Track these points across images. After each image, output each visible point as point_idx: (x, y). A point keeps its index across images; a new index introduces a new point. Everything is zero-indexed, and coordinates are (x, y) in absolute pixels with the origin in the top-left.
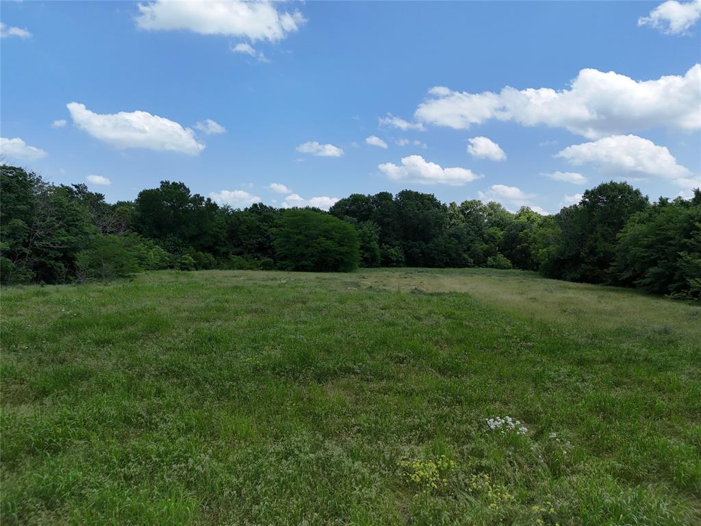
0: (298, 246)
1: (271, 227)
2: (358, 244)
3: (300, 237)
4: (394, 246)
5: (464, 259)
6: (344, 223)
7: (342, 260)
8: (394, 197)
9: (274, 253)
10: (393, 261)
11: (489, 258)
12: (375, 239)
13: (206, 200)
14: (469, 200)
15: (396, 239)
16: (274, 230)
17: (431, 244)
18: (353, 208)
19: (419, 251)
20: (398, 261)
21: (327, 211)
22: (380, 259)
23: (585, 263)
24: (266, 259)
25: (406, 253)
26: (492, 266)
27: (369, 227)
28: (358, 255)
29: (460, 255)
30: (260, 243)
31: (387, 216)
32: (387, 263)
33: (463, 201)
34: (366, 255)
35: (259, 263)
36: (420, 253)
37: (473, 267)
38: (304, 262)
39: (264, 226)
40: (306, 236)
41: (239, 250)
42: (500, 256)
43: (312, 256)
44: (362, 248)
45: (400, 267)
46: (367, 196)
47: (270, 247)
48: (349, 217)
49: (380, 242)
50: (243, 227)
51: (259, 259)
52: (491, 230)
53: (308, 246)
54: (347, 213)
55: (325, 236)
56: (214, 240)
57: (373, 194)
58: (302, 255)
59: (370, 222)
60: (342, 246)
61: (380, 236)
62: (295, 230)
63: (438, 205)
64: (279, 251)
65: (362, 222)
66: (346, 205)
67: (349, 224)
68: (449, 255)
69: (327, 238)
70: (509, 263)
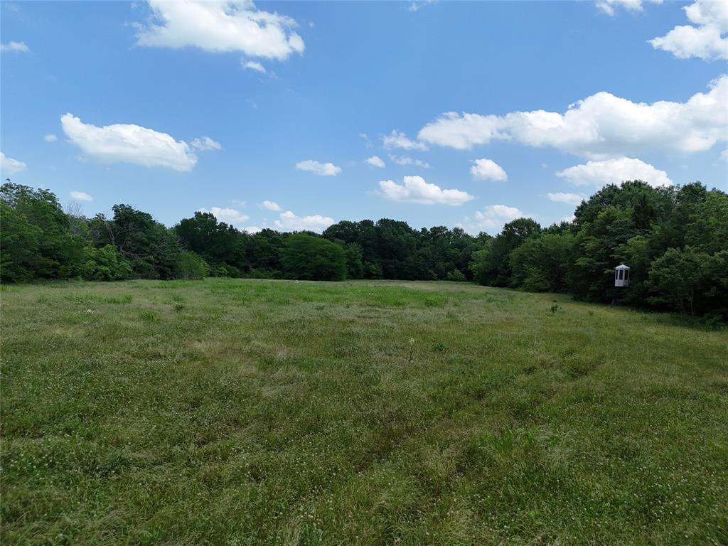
0: (300, 261)
1: (278, 247)
2: (345, 260)
3: (302, 255)
4: (374, 263)
5: (430, 274)
6: (335, 245)
7: (333, 272)
8: (375, 223)
9: (282, 267)
10: (373, 275)
11: (449, 273)
12: (359, 258)
13: (229, 226)
14: (437, 226)
15: (376, 258)
16: (281, 250)
17: (404, 263)
18: (341, 232)
19: (394, 267)
20: (377, 275)
21: (321, 234)
22: (362, 273)
23: (501, 274)
24: (276, 272)
25: (383, 268)
26: (452, 280)
27: (354, 248)
28: (345, 268)
29: (426, 271)
30: (270, 260)
31: (369, 239)
32: (369, 276)
33: (432, 227)
34: (352, 270)
35: (272, 274)
36: (395, 268)
37: (437, 280)
38: (305, 274)
39: (273, 247)
40: (306, 254)
41: (255, 264)
42: (457, 271)
43: (311, 269)
44: (348, 264)
45: (379, 279)
46: (353, 222)
47: (278, 262)
48: (338, 240)
49: (363, 260)
50: (258, 247)
51: (271, 271)
52: (453, 251)
53: (308, 262)
54: (338, 236)
55: (320, 255)
56: (236, 257)
57: (358, 221)
58: (304, 268)
59: (355, 244)
60: (334, 261)
61: (363, 255)
62: (299, 250)
63: (409, 230)
64: (286, 266)
65: (348, 244)
66: (336, 229)
67: (338, 245)
68: (419, 270)
69: (323, 256)
70: (463, 276)
